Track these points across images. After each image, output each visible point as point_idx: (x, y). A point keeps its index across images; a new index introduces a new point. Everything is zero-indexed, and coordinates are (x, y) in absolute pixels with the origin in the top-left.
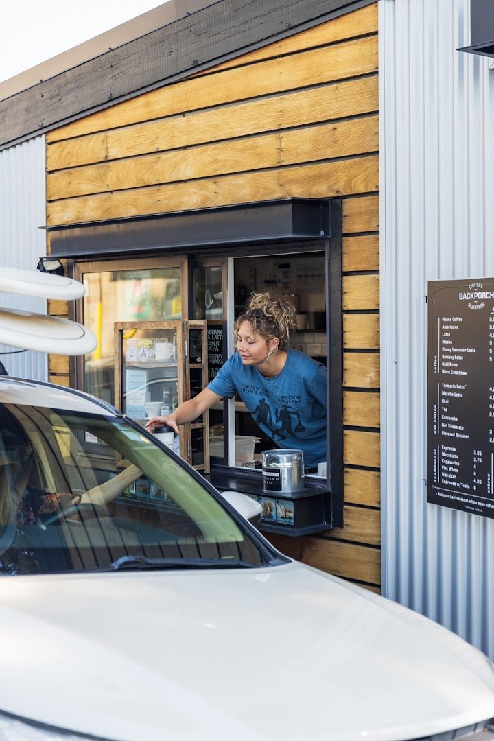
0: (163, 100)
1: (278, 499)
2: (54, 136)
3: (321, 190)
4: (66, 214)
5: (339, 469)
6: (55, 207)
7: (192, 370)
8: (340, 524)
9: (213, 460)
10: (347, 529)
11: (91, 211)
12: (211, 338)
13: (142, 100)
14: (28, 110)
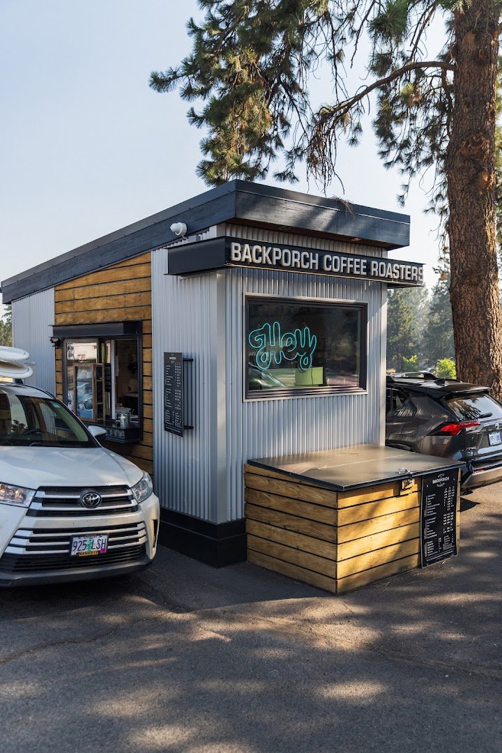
0: (91, 278)
1: (121, 430)
2: (58, 288)
3: (137, 318)
4: (61, 320)
5: (142, 419)
6: (58, 316)
7: (98, 382)
8: (142, 439)
9: (106, 416)
10: (145, 441)
11: (69, 319)
12: (105, 371)
13: (84, 278)
14: (48, 276)
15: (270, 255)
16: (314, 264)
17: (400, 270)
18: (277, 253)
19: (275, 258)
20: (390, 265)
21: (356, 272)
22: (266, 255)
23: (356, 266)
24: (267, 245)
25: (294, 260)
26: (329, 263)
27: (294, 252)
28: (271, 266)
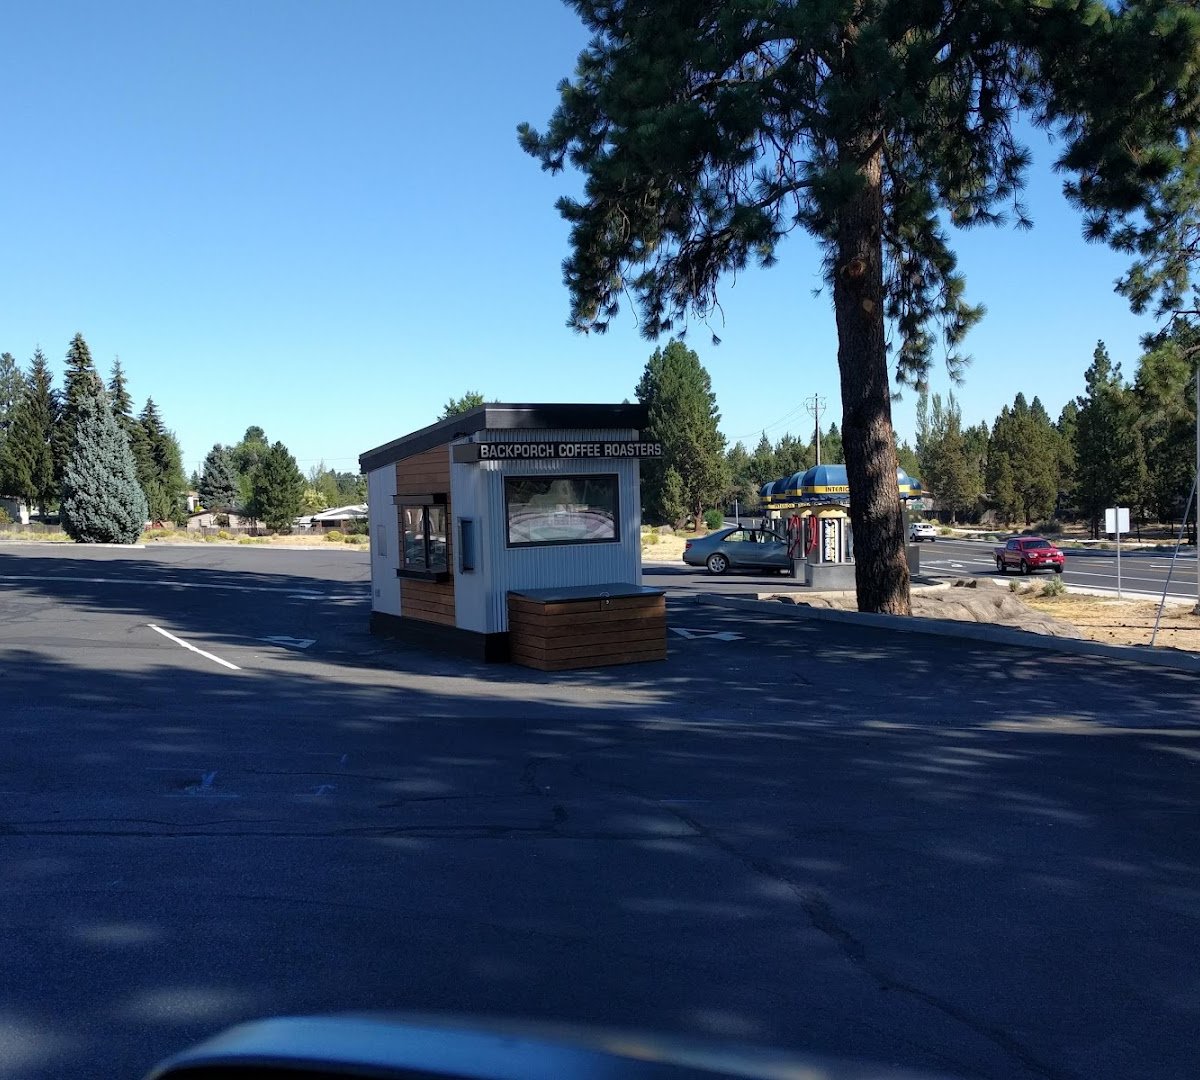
15: (512, 450)
16: (550, 453)
17: (635, 448)
18: (518, 449)
19: (516, 452)
20: (623, 446)
21: (589, 454)
22: (508, 451)
23: (589, 450)
24: (509, 444)
25: (532, 452)
26: (564, 450)
27: (532, 446)
28: (514, 458)
